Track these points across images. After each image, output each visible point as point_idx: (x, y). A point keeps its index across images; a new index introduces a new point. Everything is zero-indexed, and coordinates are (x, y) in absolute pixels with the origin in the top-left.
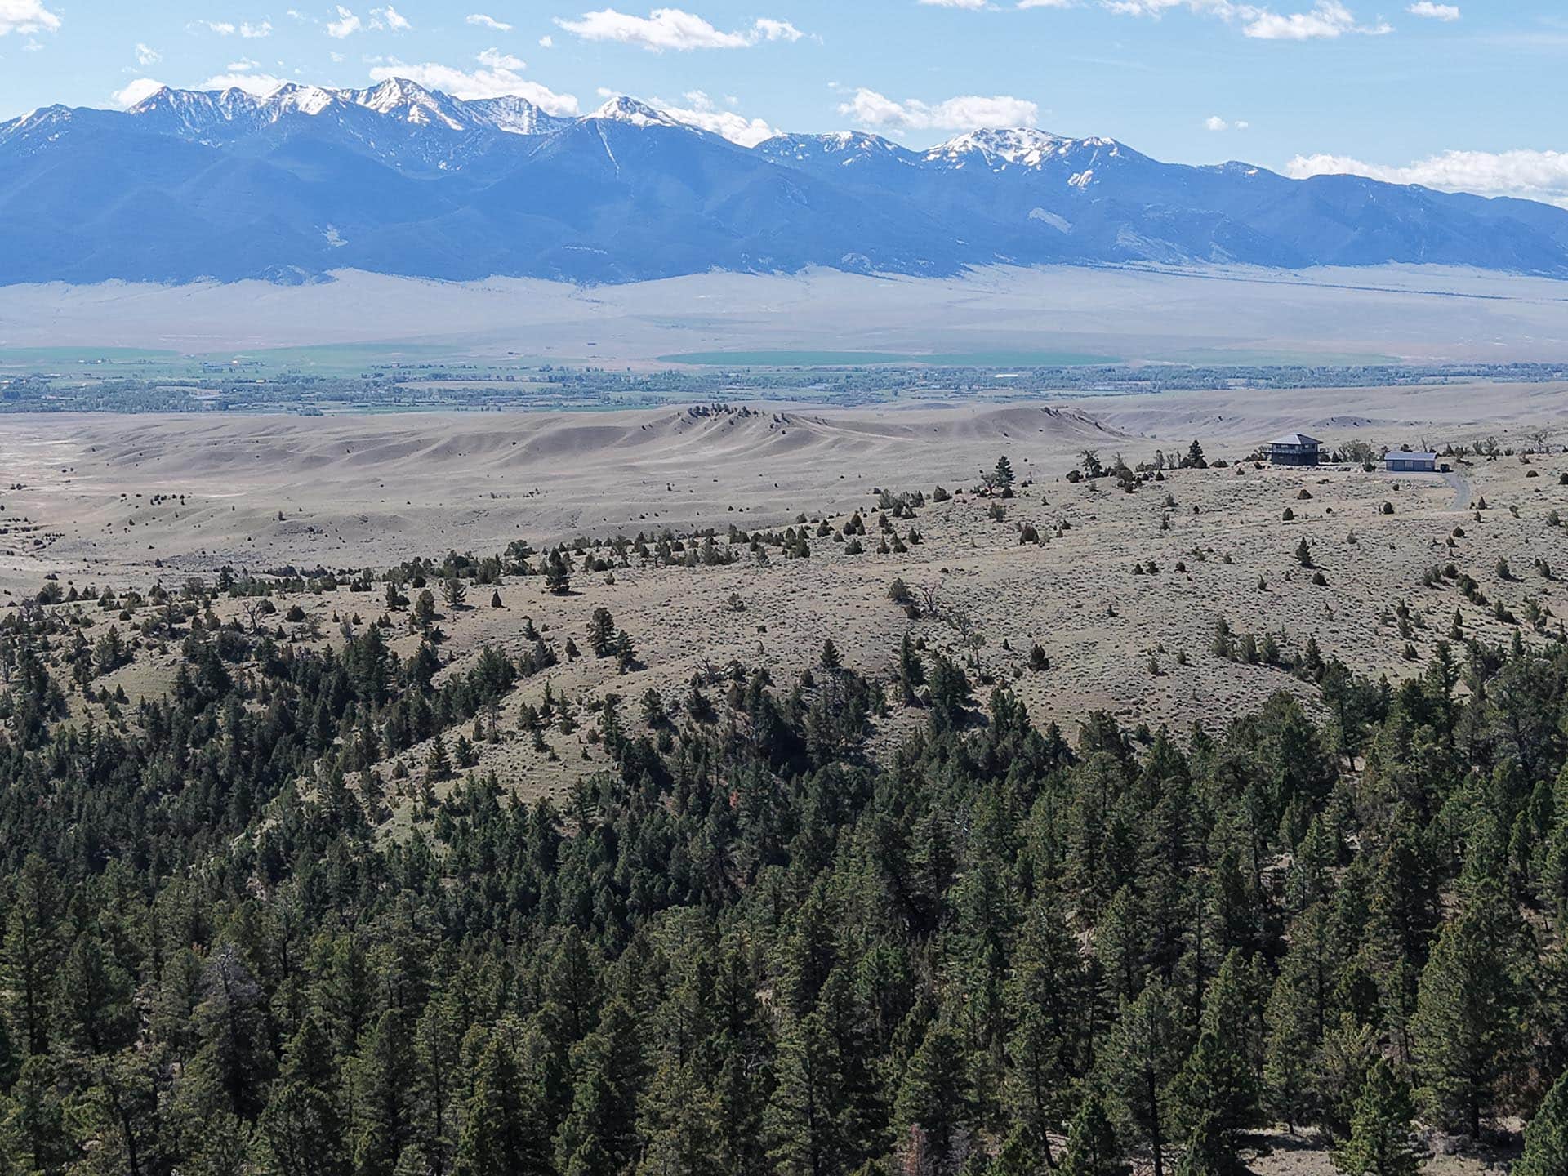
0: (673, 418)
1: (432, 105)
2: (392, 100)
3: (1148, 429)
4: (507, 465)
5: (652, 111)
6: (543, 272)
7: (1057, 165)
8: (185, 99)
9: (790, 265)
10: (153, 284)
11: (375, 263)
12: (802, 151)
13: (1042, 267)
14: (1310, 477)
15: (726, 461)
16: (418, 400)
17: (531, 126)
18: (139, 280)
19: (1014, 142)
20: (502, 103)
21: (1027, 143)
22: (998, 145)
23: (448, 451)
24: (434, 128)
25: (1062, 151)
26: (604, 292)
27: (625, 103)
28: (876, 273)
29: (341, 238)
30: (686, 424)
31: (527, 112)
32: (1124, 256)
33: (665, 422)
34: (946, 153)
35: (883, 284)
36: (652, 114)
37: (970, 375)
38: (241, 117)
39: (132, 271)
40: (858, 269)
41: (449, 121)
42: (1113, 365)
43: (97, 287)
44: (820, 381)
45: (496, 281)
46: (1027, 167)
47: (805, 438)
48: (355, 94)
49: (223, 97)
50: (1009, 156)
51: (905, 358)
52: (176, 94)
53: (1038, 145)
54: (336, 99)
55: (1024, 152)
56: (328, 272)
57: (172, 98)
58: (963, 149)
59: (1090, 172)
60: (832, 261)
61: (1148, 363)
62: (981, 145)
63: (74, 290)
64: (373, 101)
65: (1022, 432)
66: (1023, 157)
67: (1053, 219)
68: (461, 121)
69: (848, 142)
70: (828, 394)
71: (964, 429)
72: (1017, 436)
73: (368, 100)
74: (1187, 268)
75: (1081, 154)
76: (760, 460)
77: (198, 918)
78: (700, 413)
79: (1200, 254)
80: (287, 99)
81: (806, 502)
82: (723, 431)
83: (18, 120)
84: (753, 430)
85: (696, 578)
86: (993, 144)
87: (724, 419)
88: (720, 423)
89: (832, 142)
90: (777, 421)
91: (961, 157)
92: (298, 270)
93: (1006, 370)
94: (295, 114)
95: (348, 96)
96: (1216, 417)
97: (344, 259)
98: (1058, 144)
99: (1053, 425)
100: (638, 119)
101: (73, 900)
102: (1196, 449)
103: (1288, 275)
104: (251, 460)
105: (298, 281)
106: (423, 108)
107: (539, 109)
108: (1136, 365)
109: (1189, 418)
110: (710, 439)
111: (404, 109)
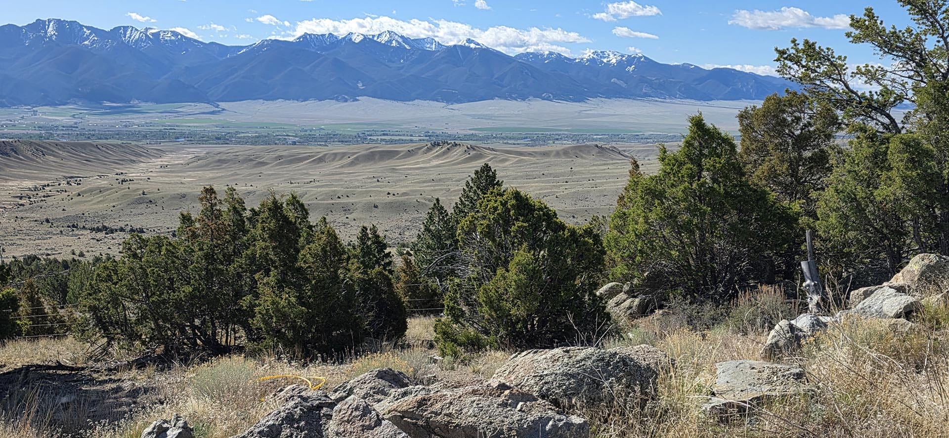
1: (400, 40)
2: (386, 39)
3: (646, 156)
6: (434, 99)
7: (622, 64)
8: (313, 37)
9: (523, 98)
10: (296, 101)
11: (375, 94)
12: (531, 58)
13: (616, 99)
17: (435, 48)
18: (291, 100)
19: (607, 55)
20: (426, 40)
21: (611, 56)
22: (601, 56)
24: (400, 48)
25: (624, 59)
26: (456, 106)
27: (468, 40)
28: (555, 101)
29: (363, 86)
31: (434, 43)
32: (646, 95)
34: (582, 59)
35: (558, 104)
36: (478, 44)
37: (584, 136)
38: (332, 43)
40: (548, 99)
41: (406, 46)
42: (638, 134)
43: (275, 102)
44: (527, 138)
45: (416, 101)
46: (611, 64)
48: (374, 36)
49: (326, 36)
50: (605, 60)
51: (561, 130)
52: (310, 35)
53: (615, 57)
54: (365, 38)
55: (611, 59)
56: (357, 98)
57: (308, 36)
58: (588, 58)
59: (633, 66)
60: (539, 96)
61: (652, 133)
62: (595, 56)
63: (267, 102)
64: (380, 39)
65: (585, 156)
66: (610, 61)
67: (620, 83)
68: (410, 46)
69: (547, 55)
73: (378, 38)
74: (668, 100)
75: (631, 60)
79: (673, 96)
80: (349, 37)
83: (255, 44)
86: (599, 56)
89: (542, 55)
91: (588, 60)
92: (346, 97)
93: (597, 135)
94: (351, 43)
95: (371, 37)
97: (364, 93)
98: (623, 56)
100: (472, 46)
103: (704, 103)
105: (346, 101)
106: (397, 41)
107: (438, 42)
108: (647, 134)
111: (390, 41)
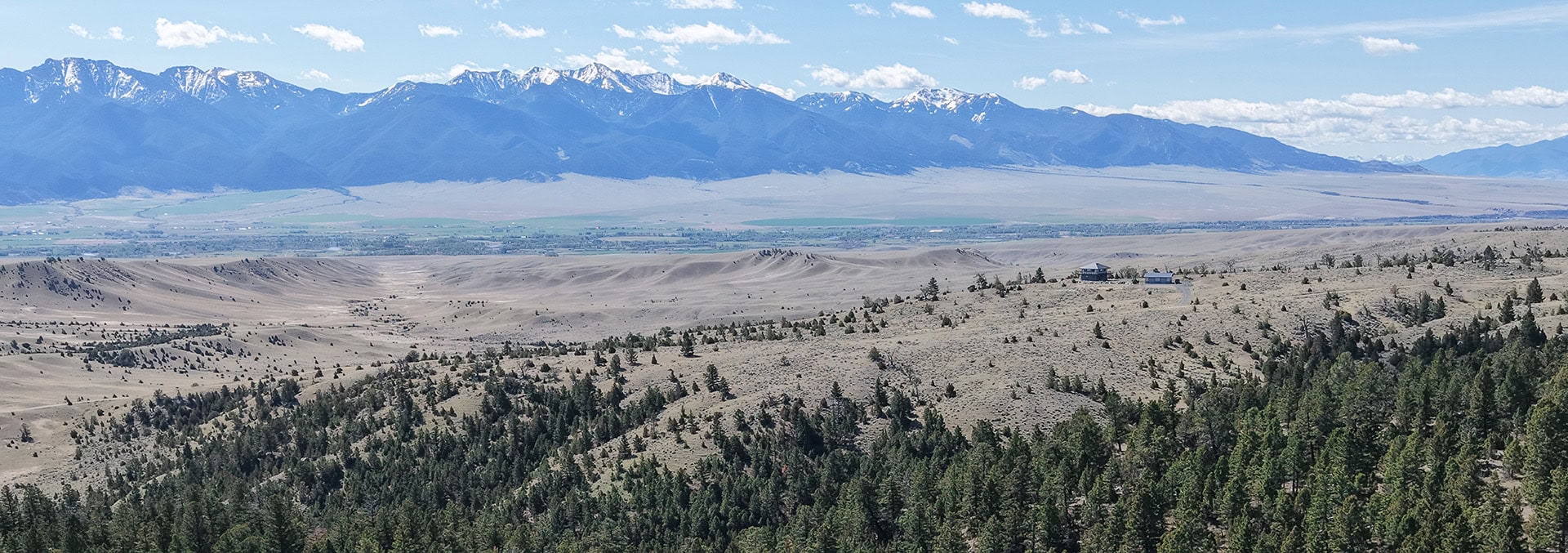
0: (751, 257)
1: (615, 78)
2: (593, 76)
3: (1014, 261)
4: (659, 283)
5: (738, 80)
6: (678, 174)
7: (965, 110)
8: (478, 77)
9: (815, 168)
10: (464, 182)
11: (587, 168)
12: (822, 103)
13: (957, 169)
14: (1102, 287)
15: (780, 281)
16: (610, 247)
17: (670, 90)
18: (455, 180)
19: (941, 96)
20: (654, 77)
21: (949, 97)
22: (932, 98)
23: (627, 276)
24: (616, 93)
25: (968, 101)
26: (712, 185)
27: (723, 76)
28: (864, 173)
29: (566, 155)
30: (758, 260)
31: (668, 82)
32: (1004, 161)
33: (746, 259)
34: (903, 103)
35: (868, 179)
36: (738, 82)
37: (916, 230)
38: (509, 86)
39: (452, 175)
40: (853, 171)
41: (624, 87)
42: (995, 224)
43: (433, 184)
44: (833, 235)
45: (651, 179)
46: (948, 111)
47: (823, 268)
48: (572, 72)
49: (499, 75)
50: (938, 104)
51: (880, 222)
52: (473, 73)
53: (955, 98)
54: (561, 76)
55: (947, 102)
56: (559, 175)
57: (471, 76)
58: (913, 101)
59: (984, 113)
60: (839, 166)
61: (1016, 222)
62: (923, 98)
63: (421, 186)
64: (582, 77)
65: (945, 263)
66: (947, 105)
67: (963, 141)
68: (631, 87)
69: (848, 97)
70: (837, 242)
71: (913, 262)
72: (941, 265)
73: (579, 76)
74: (1038, 168)
75: (979, 103)
76: (799, 280)
77: (496, 533)
78: (766, 254)
79: (1044, 160)
80: (534, 76)
81: (823, 304)
82: (779, 264)
83: (386, 90)
84: (795, 262)
85: (763, 347)
86: (929, 98)
87: (779, 257)
88: (777, 260)
89: (839, 97)
90: (808, 258)
91: (911, 105)
92: (543, 174)
93: (935, 228)
94: (539, 86)
95: (568, 74)
96: (1052, 253)
97: (568, 167)
98: (966, 97)
99: (962, 259)
100: (730, 85)
101: (429, 523)
102: (1039, 272)
103: (1094, 171)
104: (518, 282)
105: (543, 180)
106: (610, 80)
107: (674, 80)
108: (1009, 224)
109: (1037, 254)
110: (772, 268)
111: (599, 81)
